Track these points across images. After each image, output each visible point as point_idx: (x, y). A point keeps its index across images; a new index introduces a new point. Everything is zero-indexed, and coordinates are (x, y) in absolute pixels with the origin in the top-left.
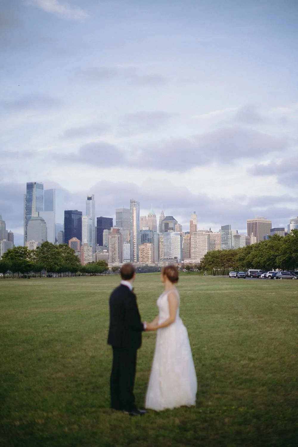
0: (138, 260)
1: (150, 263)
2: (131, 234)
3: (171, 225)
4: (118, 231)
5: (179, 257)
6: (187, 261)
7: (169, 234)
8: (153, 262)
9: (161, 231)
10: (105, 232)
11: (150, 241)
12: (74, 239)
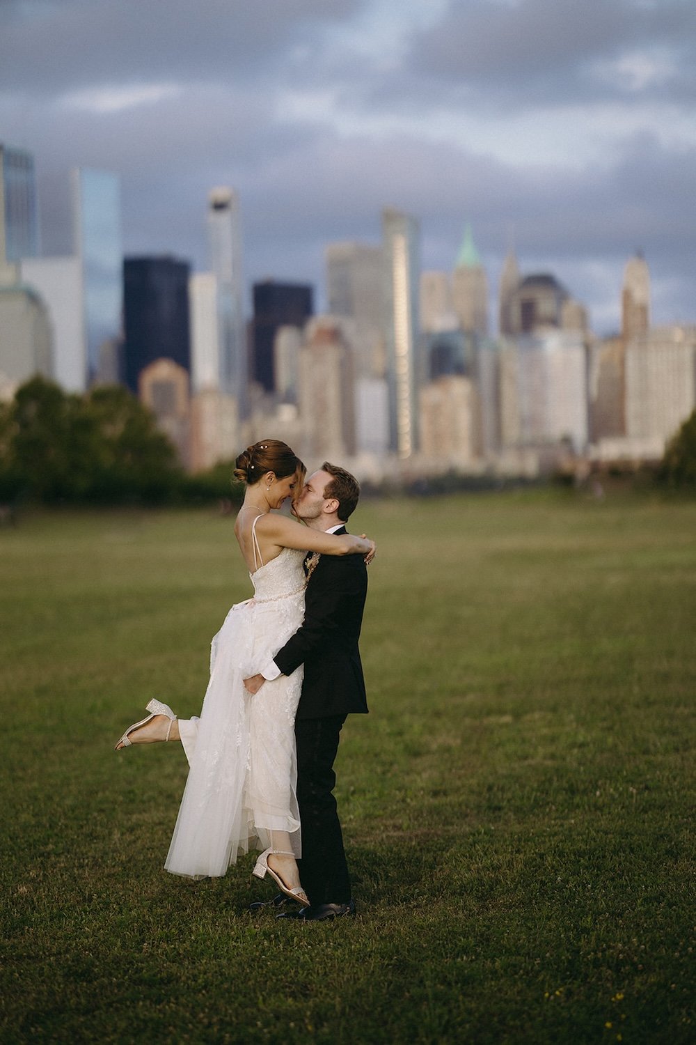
0: (417, 445)
1: (463, 459)
2: (388, 345)
3: (545, 306)
4: (334, 336)
5: (579, 431)
6: (610, 450)
7: (536, 345)
8: (478, 451)
9: (507, 329)
10: (285, 340)
11: (464, 370)
12: (163, 371)
